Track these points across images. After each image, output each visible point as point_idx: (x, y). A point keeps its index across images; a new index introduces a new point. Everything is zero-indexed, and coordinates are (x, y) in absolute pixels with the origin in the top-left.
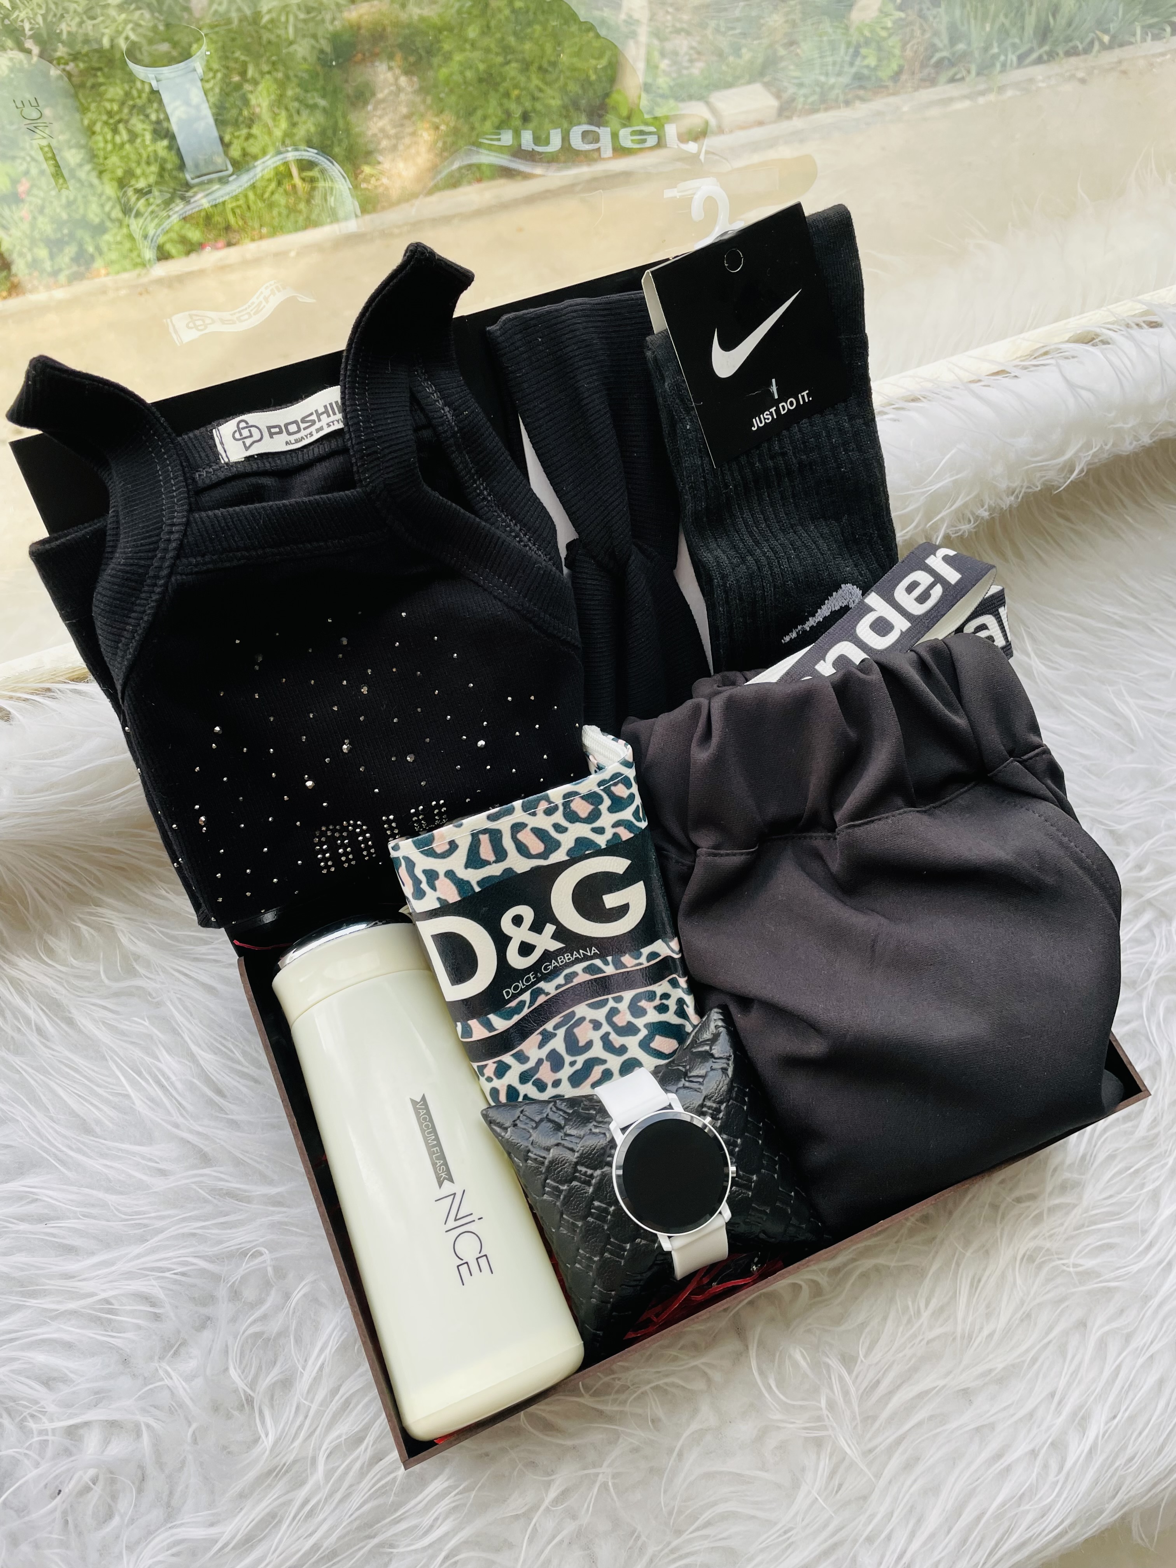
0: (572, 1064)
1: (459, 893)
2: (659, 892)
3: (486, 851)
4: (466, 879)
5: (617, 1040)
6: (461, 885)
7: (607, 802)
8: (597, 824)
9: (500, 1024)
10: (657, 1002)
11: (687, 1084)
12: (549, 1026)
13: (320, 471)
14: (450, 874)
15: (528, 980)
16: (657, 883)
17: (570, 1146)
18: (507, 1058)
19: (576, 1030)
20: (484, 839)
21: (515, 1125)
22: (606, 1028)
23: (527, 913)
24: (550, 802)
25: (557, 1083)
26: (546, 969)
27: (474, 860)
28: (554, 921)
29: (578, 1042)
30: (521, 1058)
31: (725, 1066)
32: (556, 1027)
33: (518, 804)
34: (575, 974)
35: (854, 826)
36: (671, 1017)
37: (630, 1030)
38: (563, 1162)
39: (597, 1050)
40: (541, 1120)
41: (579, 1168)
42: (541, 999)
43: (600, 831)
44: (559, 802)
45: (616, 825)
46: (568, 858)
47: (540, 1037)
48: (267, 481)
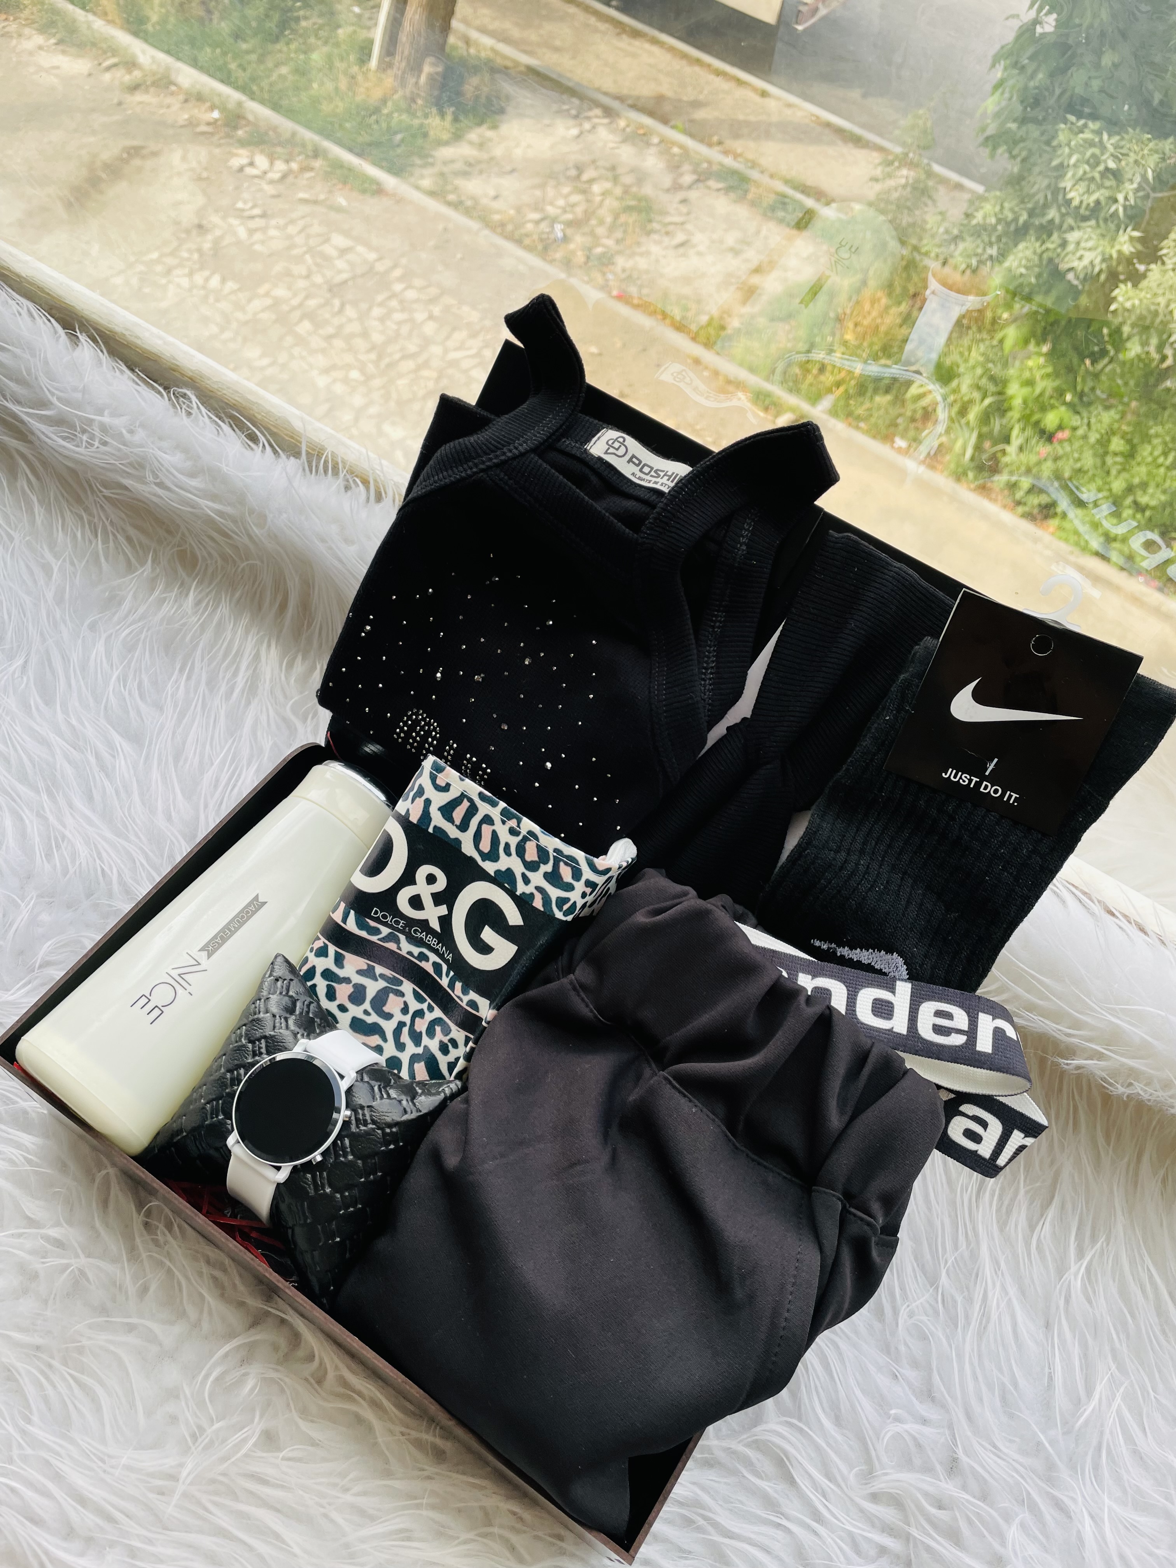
0: (366, 1012)
1: (419, 820)
2: (518, 969)
3: (458, 814)
4: (432, 815)
5: (405, 1038)
6: (426, 816)
7: (548, 868)
8: (528, 874)
9: (351, 925)
10: (446, 1040)
11: (376, 1088)
12: (379, 969)
13: (630, 504)
14: (428, 802)
15: (397, 923)
16: (524, 961)
17: (277, 1025)
18: (332, 949)
19: (391, 995)
20: (466, 804)
21: (277, 980)
22: (407, 1019)
23: (442, 883)
24: (519, 826)
25: (343, 1008)
26: (415, 931)
27: (447, 811)
28: (450, 909)
29: (384, 1004)
30: (339, 960)
31: (408, 1110)
32: (382, 976)
33: (502, 805)
34: (427, 959)
35: (670, 1083)
36: (443, 1061)
37: (416, 1038)
38: (262, 1027)
39: (389, 1027)
40: (291, 997)
41: (263, 1041)
42: (392, 946)
43: (527, 881)
44: (524, 832)
45: (539, 889)
46: (493, 874)
47: (365, 967)
48: (594, 479)
